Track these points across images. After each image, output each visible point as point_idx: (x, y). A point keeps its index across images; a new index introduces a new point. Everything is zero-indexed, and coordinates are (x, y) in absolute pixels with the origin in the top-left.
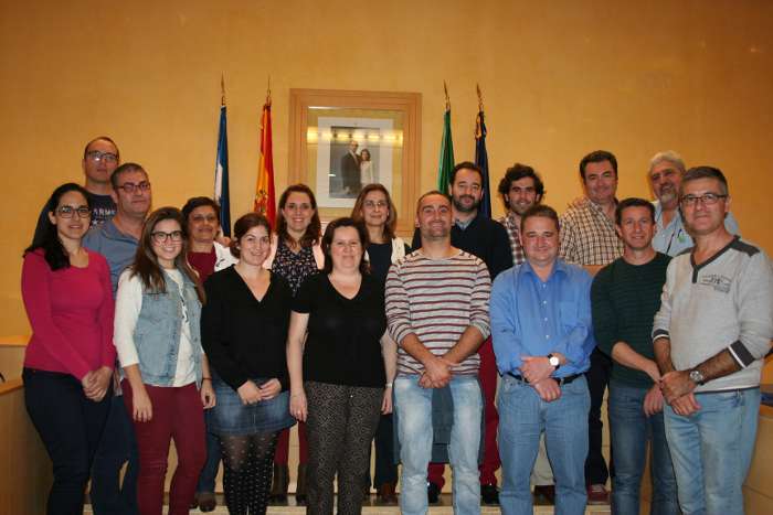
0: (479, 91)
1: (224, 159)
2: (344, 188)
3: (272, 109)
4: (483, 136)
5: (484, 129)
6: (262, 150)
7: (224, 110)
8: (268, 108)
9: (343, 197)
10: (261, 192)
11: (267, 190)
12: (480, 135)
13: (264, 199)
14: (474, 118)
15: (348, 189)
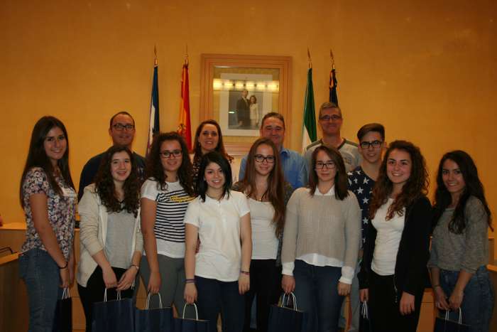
0: (332, 55)
1: (156, 101)
2: (239, 122)
3: (189, 67)
4: (335, 86)
5: (335, 81)
6: (182, 96)
7: (156, 69)
8: (186, 67)
9: (238, 128)
10: (182, 125)
11: (185, 123)
12: (332, 85)
13: (183, 129)
14: (329, 74)
15: (241, 123)
